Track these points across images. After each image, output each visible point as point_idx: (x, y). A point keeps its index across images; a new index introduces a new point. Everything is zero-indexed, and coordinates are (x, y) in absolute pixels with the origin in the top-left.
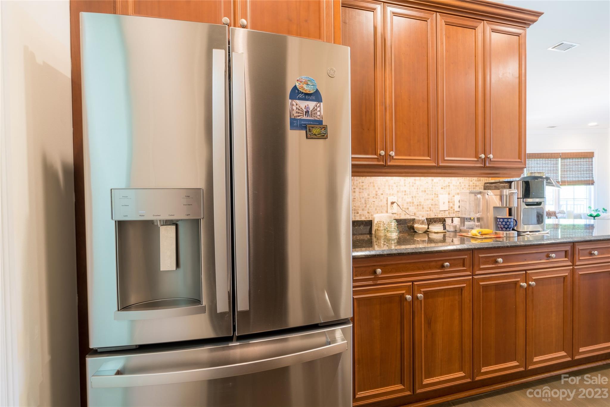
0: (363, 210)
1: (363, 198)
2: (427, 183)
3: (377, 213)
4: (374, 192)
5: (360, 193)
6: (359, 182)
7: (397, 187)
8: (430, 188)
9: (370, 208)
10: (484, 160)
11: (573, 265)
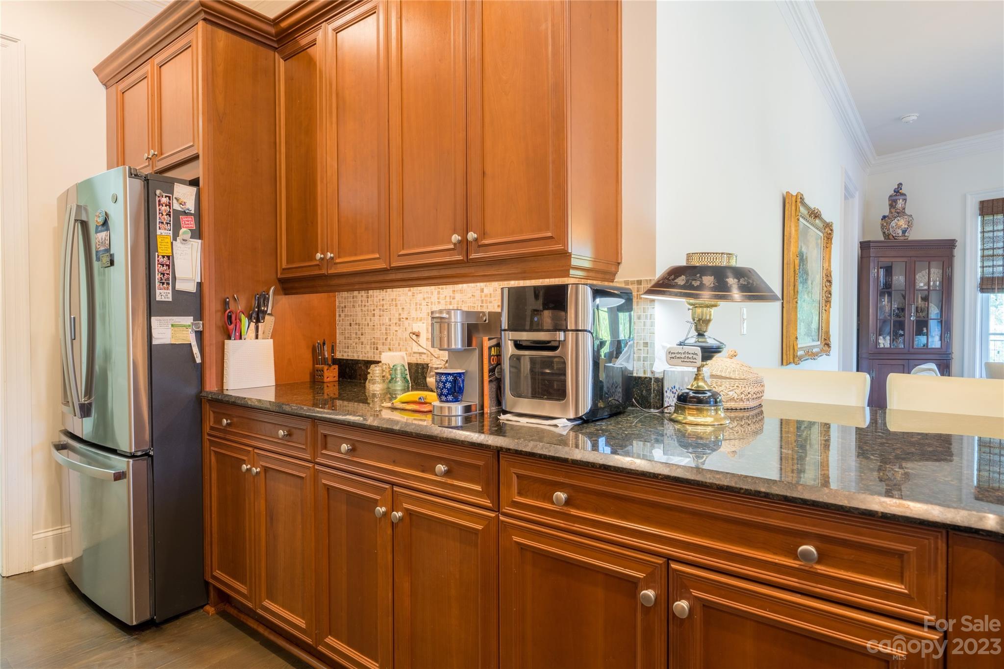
0: (383, 344)
1: (383, 324)
2: (472, 295)
3: (401, 351)
4: (397, 316)
5: (380, 316)
6: (379, 300)
7: (427, 305)
8: (478, 306)
9: (392, 342)
10: (465, 244)
11: (497, 509)
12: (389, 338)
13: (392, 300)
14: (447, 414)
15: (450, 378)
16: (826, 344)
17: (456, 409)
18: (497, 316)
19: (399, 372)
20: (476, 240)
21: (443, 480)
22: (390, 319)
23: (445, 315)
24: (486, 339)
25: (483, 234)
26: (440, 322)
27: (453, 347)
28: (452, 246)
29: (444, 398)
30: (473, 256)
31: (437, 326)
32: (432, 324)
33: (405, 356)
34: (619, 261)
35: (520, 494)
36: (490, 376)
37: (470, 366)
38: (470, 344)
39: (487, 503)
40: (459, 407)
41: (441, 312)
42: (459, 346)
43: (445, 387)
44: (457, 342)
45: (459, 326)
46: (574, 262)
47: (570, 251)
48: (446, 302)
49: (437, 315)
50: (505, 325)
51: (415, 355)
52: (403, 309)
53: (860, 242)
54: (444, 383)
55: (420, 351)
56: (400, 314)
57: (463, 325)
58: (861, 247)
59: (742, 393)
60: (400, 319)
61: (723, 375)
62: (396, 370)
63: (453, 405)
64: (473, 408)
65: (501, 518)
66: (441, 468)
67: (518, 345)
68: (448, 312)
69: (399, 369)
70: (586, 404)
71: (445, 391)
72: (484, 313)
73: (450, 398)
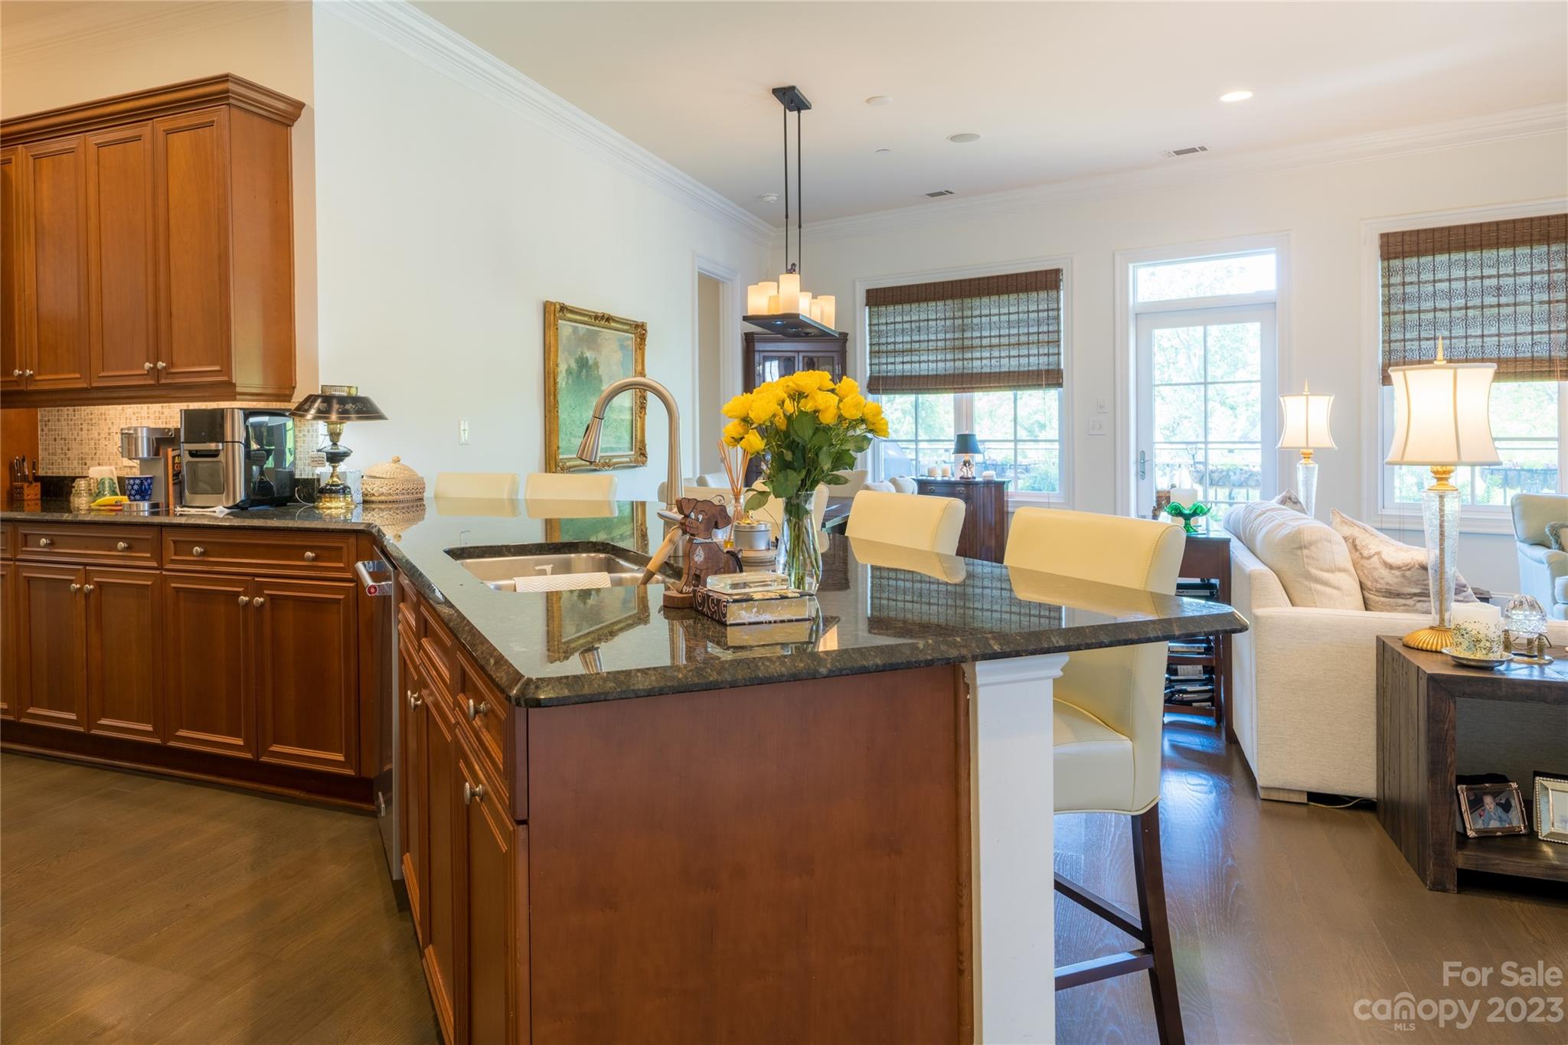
0: (92, 460)
1: (92, 439)
3: (110, 465)
4: (107, 430)
5: (88, 431)
6: (87, 413)
9: (100, 457)
10: (155, 372)
11: (160, 568)
12: (98, 453)
13: (101, 414)
14: (135, 509)
15: (138, 481)
16: (641, 454)
17: (144, 506)
18: (177, 430)
19: (107, 485)
20: (165, 368)
21: (124, 554)
22: (99, 434)
23: (132, 432)
24: (170, 450)
25: (171, 364)
26: (129, 439)
27: (141, 456)
28: (146, 372)
29: (132, 498)
30: (163, 381)
31: (126, 440)
32: (122, 438)
33: (114, 469)
34: (294, 385)
35: (176, 554)
36: (173, 480)
37: (158, 471)
38: (157, 453)
39: (155, 564)
40: (146, 504)
41: (129, 429)
42: (145, 456)
43: (133, 489)
44: (143, 451)
45: (145, 439)
46: (239, 390)
47: (234, 382)
48: (156, 417)
49: (126, 431)
50: (182, 440)
51: (125, 469)
52: (113, 423)
53: (745, 334)
54: (132, 486)
55: (130, 465)
56: (109, 429)
57: (148, 439)
58: (746, 339)
59: (390, 489)
60: (109, 434)
61: (377, 476)
62: (103, 483)
63: (141, 503)
64: (161, 506)
65: (164, 573)
66: (121, 545)
67: (193, 454)
68: (136, 429)
69: (106, 482)
70: (240, 495)
71: (133, 492)
72: (169, 430)
73: (138, 497)
